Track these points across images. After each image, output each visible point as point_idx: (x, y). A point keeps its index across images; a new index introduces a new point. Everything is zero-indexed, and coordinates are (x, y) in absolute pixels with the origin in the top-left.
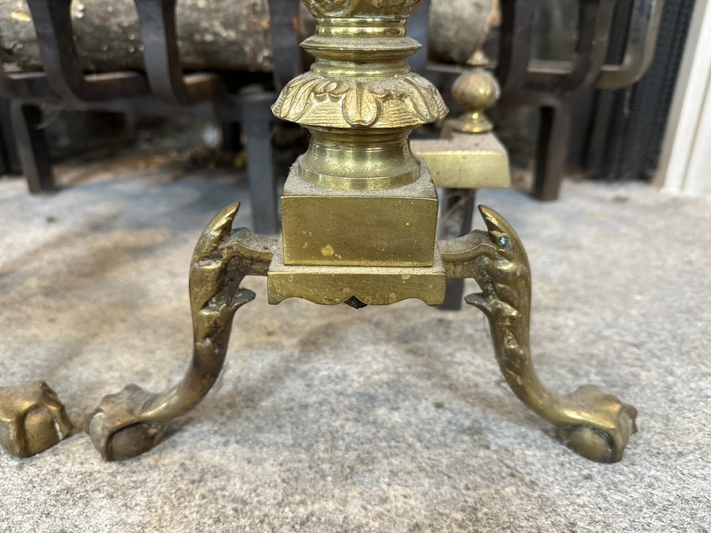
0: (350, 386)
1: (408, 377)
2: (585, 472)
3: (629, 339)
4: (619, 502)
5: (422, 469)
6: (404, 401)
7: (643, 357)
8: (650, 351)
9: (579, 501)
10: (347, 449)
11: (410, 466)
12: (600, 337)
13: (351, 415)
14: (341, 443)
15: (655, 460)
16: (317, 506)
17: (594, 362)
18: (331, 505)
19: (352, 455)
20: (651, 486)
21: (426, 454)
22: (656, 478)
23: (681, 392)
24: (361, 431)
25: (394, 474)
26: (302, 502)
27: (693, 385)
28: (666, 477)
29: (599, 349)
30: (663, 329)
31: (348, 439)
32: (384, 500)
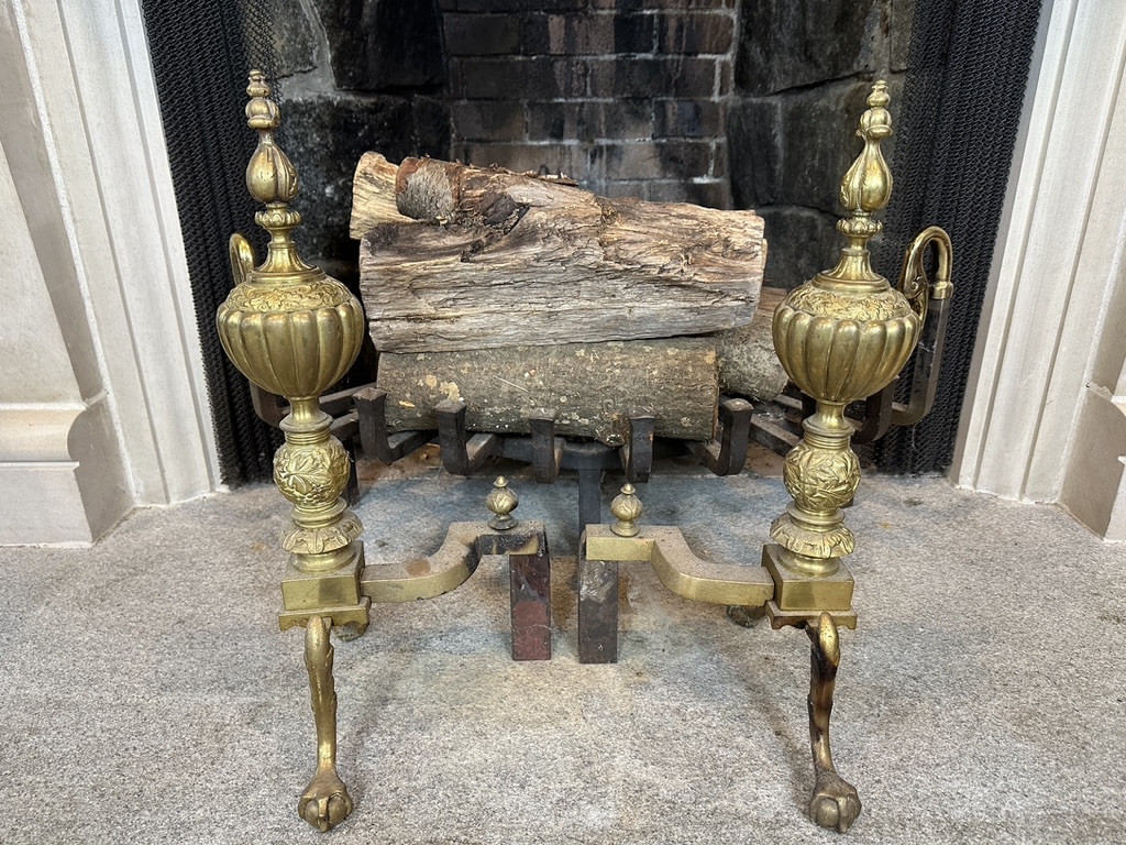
0: (713, 720)
1: (752, 711)
2: (877, 778)
3: (910, 672)
4: (897, 797)
5: (775, 779)
6: (753, 731)
7: (919, 689)
8: (925, 682)
9: (873, 796)
10: (725, 767)
11: (767, 777)
12: (889, 671)
13: (720, 742)
14: (719, 762)
15: (921, 769)
16: (717, 803)
17: (883, 694)
18: (725, 803)
19: (730, 770)
20: (917, 786)
21: (776, 768)
22: (921, 781)
23: (945, 719)
24: (731, 754)
25: (758, 782)
26: (707, 801)
27: (953, 713)
28: (926, 780)
29: (887, 682)
30: (937, 663)
31: (724, 760)
32: (756, 799)
